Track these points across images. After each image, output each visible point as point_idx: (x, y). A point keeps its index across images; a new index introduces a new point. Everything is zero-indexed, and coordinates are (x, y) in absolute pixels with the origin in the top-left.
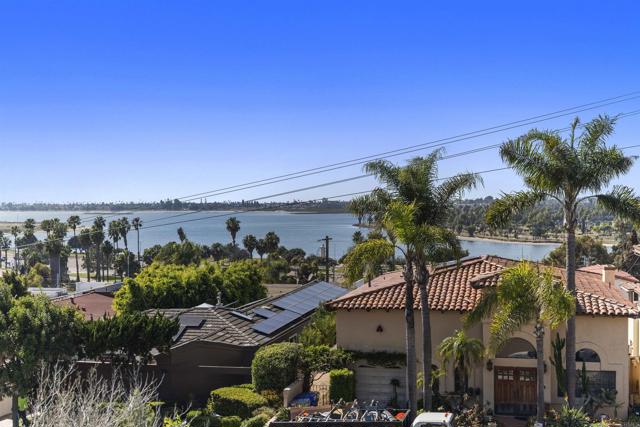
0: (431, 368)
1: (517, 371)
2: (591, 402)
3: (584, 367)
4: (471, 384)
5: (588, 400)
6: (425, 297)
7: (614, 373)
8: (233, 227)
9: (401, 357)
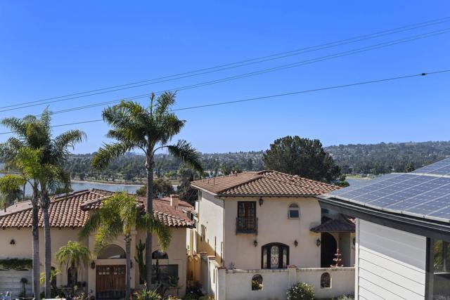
0: (50, 269)
1: (112, 268)
2: (162, 286)
3: (157, 263)
4: (79, 279)
5: (160, 285)
6: (47, 218)
7: (177, 265)
9: (29, 262)
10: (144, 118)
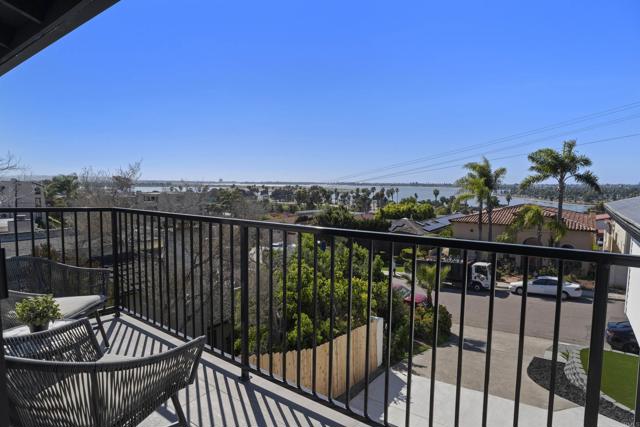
6: (490, 218)
8: (436, 193)
10: (556, 158)
